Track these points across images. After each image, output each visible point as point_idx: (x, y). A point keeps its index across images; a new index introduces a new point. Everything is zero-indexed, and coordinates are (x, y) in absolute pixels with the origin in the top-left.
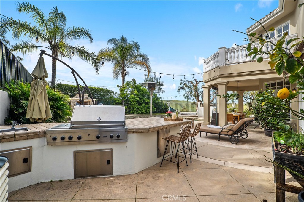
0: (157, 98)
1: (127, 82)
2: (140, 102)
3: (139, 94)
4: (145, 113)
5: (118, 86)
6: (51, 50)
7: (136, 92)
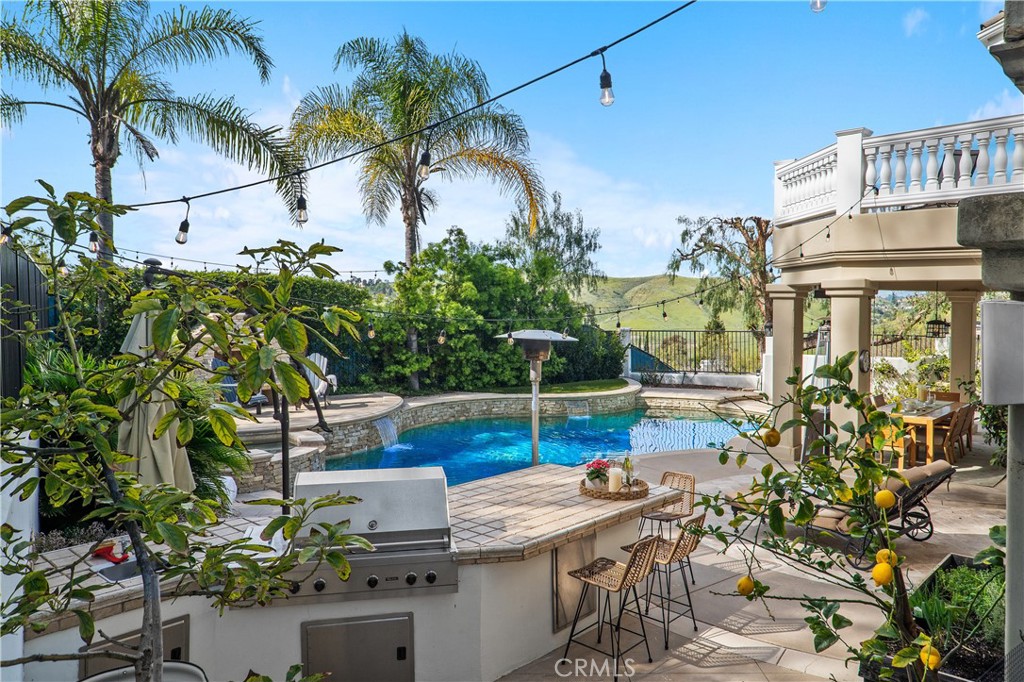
0: (571, 310)
1: (430, 244)
2: (490, 333)
3: (485, 296)
4: (514, 382)
5: (389, 267)
6: (88, 117)
7: (468, 288)
